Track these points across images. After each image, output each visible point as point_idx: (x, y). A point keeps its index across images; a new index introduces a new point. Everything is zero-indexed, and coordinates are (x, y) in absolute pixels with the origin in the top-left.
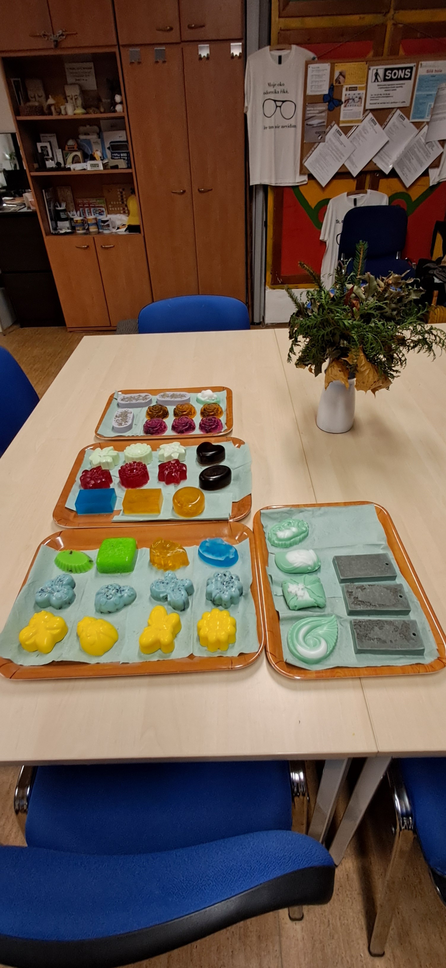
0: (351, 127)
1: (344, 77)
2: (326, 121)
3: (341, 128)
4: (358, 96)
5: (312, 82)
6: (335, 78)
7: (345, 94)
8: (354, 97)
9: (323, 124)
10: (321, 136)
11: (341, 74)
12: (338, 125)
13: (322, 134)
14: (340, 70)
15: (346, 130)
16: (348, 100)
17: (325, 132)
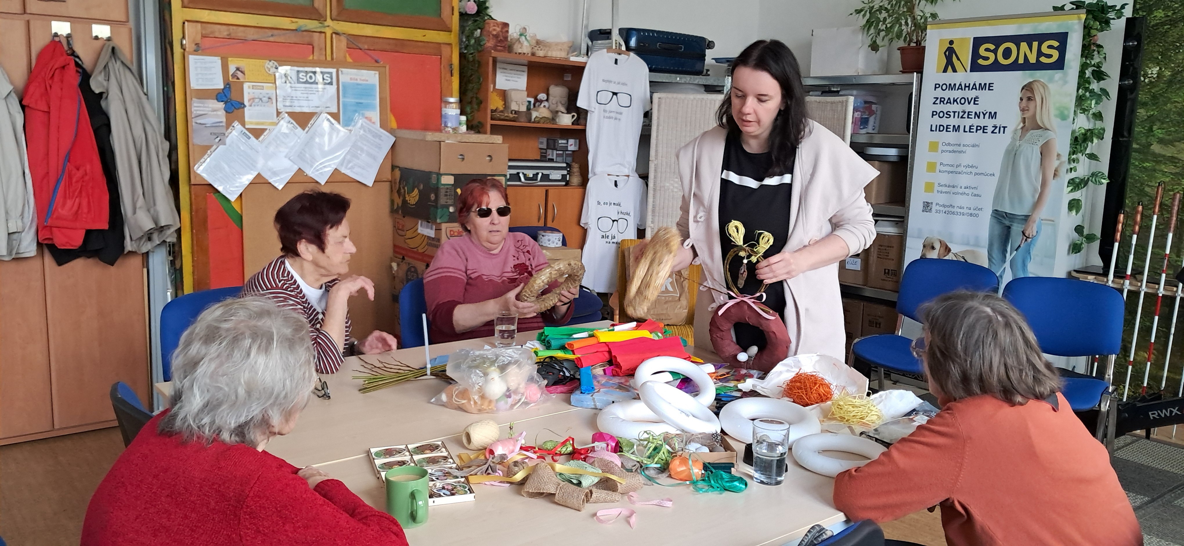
0: (263, 130)
1: (242, 72)
2: (224, 120)
3: (248, 129)
4: (267, 96)
5: (197, 74)
6: (231, 73)
7: (248, 91)
8: (261, 97)
9: (221, 124)
10: (219, 138)
11: (238, 69)
12: (244, 127)
13: (221, 137)
14: (236, 66)
15: (257, 133)
16: (253, 99)
17: (224, 134)
